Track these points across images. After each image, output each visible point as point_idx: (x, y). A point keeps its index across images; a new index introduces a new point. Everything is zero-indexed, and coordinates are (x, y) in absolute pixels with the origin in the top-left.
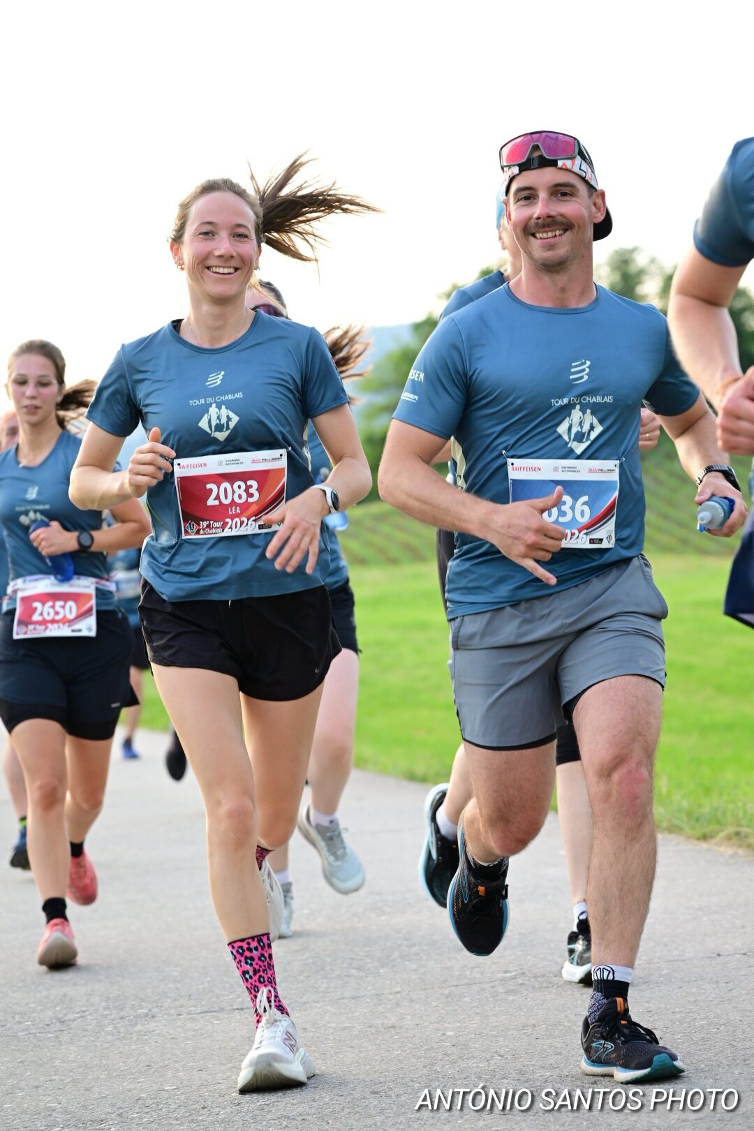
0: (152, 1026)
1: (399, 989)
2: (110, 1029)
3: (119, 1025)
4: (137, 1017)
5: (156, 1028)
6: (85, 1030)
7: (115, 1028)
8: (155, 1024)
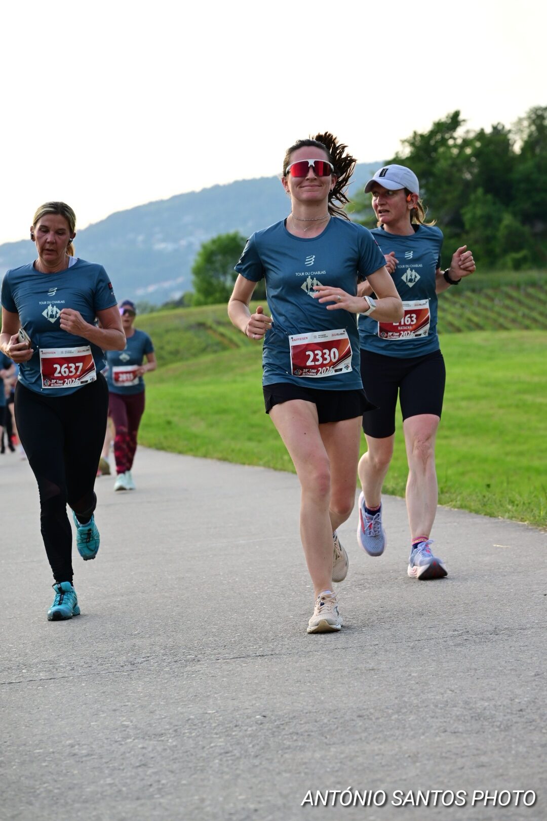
0: (198, 667)
1: (377, 643)
2: (168, 669)
3: (173, 667)
4: (186, 661)
5: (201, 669)
6: (150, 670)
7: (171, 669)
8: (199, 666)
